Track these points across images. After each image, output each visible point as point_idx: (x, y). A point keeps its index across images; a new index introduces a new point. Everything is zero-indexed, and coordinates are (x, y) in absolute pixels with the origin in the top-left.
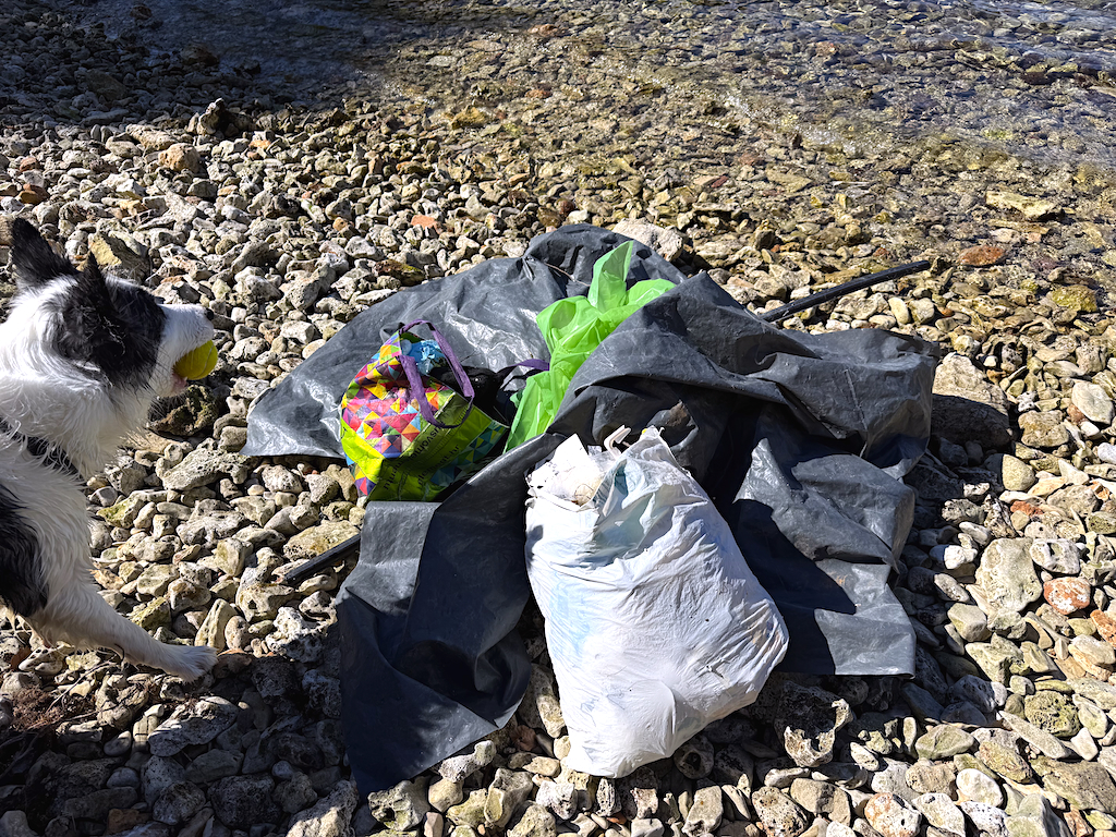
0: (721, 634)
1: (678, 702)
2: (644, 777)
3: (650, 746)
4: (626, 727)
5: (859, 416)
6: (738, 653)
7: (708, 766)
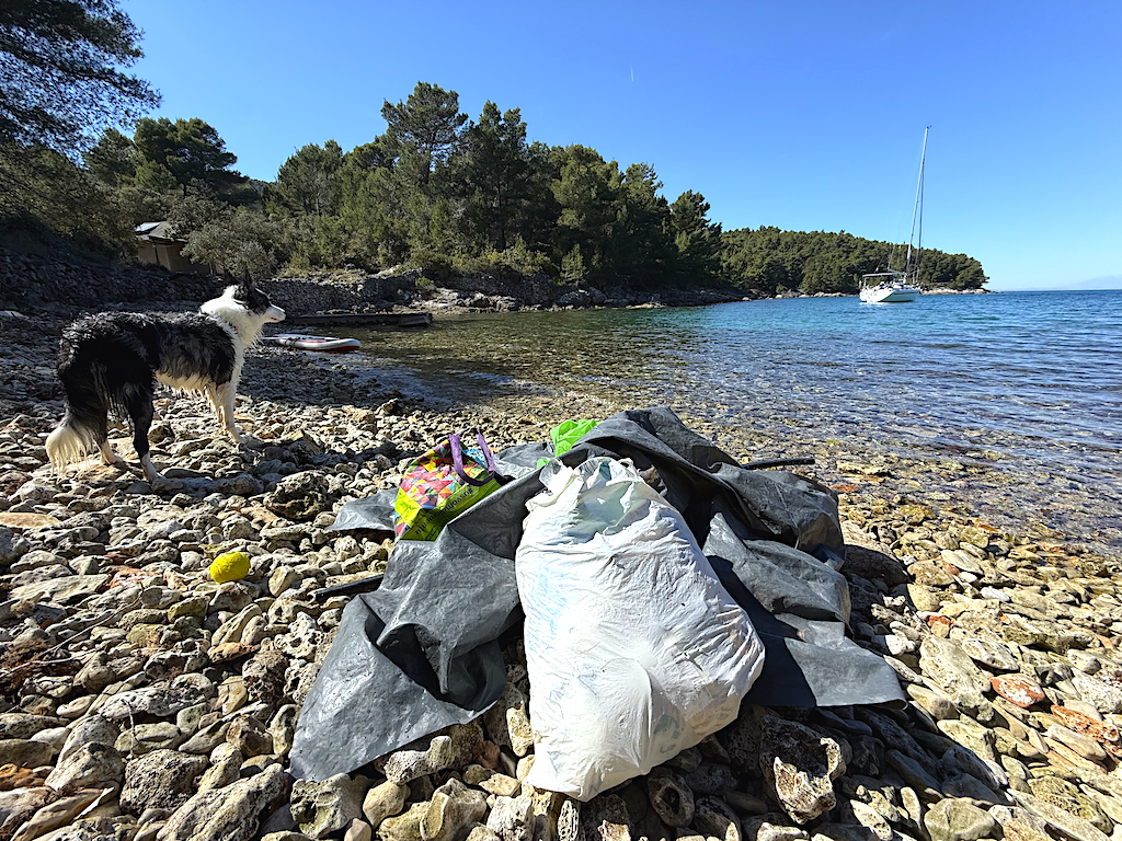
0: (697, 621)
1: (655, 690)
2: (615, 807)
3: (622, 751)
4: (596, 717)
5: (789, 515)
6: (715, 646)
7: (688, 808)
